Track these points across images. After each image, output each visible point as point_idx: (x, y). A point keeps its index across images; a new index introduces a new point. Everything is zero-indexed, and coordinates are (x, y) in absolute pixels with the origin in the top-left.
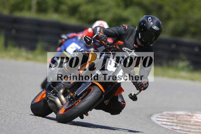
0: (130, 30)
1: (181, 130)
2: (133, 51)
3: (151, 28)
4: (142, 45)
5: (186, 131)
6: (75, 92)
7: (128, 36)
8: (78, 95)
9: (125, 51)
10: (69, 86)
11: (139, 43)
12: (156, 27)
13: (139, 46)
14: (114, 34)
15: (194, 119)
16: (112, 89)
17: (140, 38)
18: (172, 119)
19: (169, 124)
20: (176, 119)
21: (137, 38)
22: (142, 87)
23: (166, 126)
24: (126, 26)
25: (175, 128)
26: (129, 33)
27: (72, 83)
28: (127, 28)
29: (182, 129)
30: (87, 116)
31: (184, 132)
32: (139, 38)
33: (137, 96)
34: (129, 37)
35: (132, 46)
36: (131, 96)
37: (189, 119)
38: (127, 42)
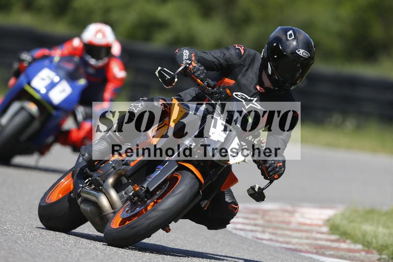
0: (249, 55)
1: (271, 240)
2: (255, 99)
3: (294, 53)
4: (274, 86)
5: (282, 242)
6: (144, 183)
7: (245, 69)
8: (151, 190)
9: (239, 99)
10: (127, 170)
11: (267, 83)
12: (303, 51)
13: (266, 89)
14: (215, 64)
15: (297, 218)
16: (217, 177)
17: (270, 73)
18: (254, 219)
19: (249, 228)
20: (263, 218)
21: (264, 73)
22: (275, 174)
23: (242, 233)
24: (241, 47)
25: (260, 236)
26: (247, 63)
27: (132, 164)
28: (242, 52)
29: (273, 237)
30: (167, 232)
31: (278, 245)
32: (268, 72)
33: (264, 191)
34: (247, 70)
35: (252, 89)
36: (252, 192)
37: (288, 219)
38: (243, 81)
